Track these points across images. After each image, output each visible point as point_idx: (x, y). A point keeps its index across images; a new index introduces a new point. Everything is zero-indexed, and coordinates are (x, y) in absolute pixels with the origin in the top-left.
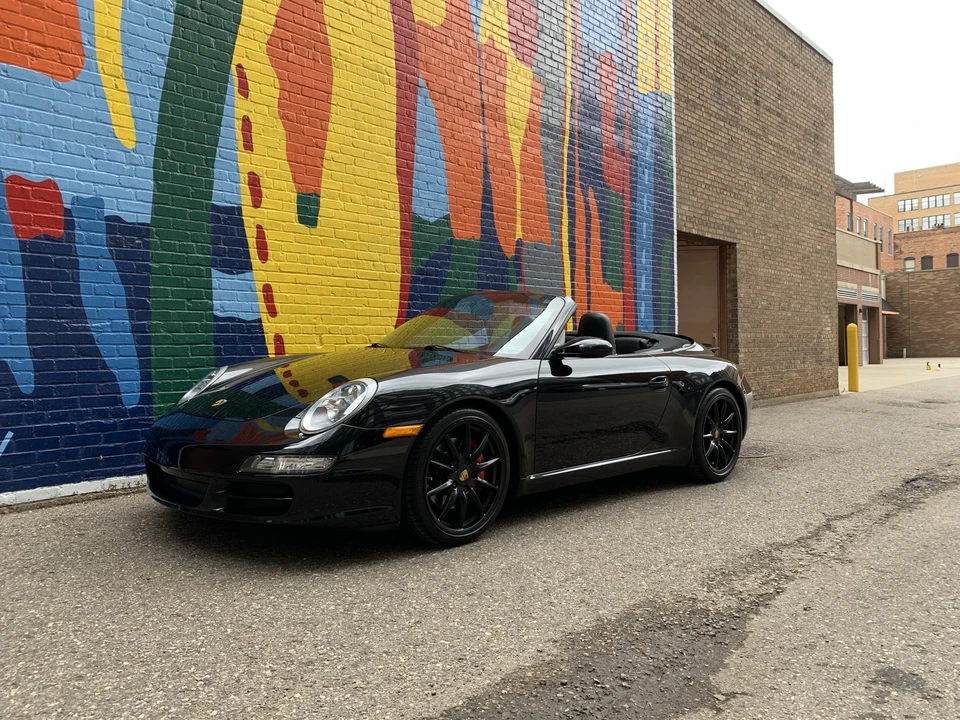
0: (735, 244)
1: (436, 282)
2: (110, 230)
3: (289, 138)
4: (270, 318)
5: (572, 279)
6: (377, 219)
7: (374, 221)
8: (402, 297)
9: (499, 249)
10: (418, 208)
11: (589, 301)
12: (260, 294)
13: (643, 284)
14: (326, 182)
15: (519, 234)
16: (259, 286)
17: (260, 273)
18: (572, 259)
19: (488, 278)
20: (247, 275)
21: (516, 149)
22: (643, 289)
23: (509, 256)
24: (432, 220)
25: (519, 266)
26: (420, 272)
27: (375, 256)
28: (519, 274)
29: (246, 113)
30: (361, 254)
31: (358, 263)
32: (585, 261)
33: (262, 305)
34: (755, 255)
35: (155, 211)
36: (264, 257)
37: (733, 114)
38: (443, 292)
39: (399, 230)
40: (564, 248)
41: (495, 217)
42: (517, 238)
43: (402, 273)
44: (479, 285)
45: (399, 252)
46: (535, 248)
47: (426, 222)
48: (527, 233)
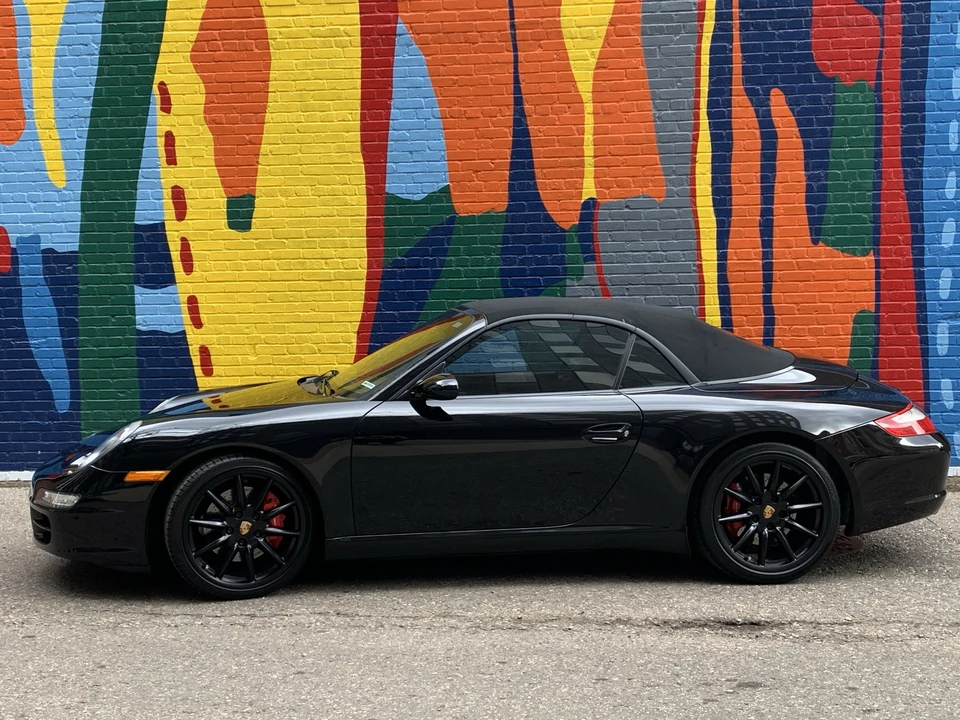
1: (425, 275)
2: (45, 261)
3: (216, 141)
4: (195, 329)
5: (723, 246)
6: (334, 210)
7: (325, 213)
8: (368, 298)
9: (546, 217)
10: (392, 186)
12: (184, 307)
14: (261, 180)
15: (589, 190)
16: (184, 298)
17: (185, 285)
18: (724, 213)
19: (522, 262)
20: (170, 289)
23: (565, 226)
24: (417, 198)
25: (589, 239)
26: (396, 264)
27: (326, 252)
28: (588, 249)
29: (168, 129)
30: (308, 253)
31: (304, 263)
33: (186, 317)
35: (83, 239)
36: (188, 268)
38: (436, 286)
39: (365, 217)
40: (699, 200)
41: (537, 175)
42: (585, 198)
43: (368, 268)
44: (503, 273)
45: (365, 244)
46: (627, 207)
47: (408, 201)
48: (609, 188)
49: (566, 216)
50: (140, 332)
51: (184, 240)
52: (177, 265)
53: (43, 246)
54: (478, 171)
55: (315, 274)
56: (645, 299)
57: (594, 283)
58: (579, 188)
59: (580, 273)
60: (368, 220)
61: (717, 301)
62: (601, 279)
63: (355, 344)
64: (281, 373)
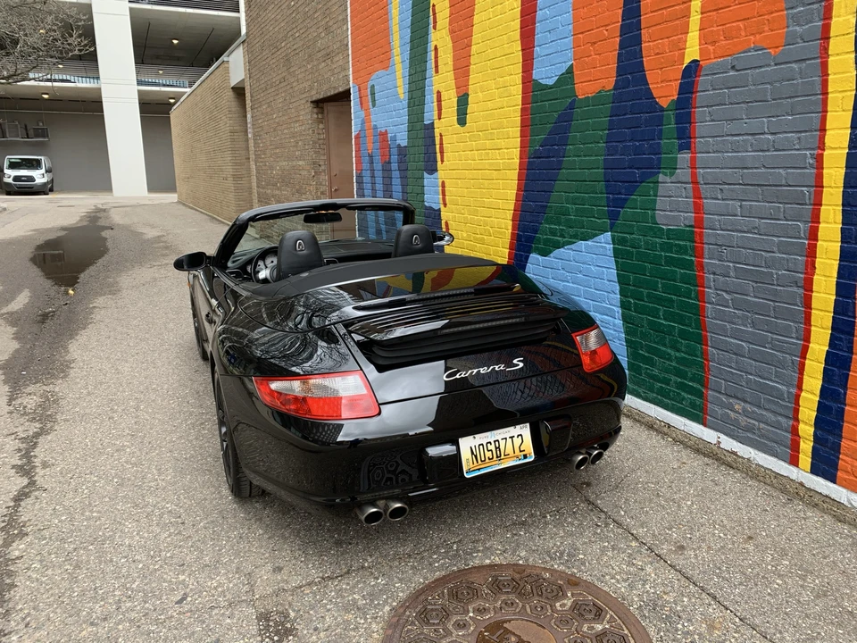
1: (553, 165)
2: (398, 153)
3: (454, 49)
4: (444, 208)
6: (505, 101)
8: (518, 187)
9: (647, 94)
10: (538, 74)
12: (440, 190)
14: (473, 78)
15: (692, 52)
16: (440, 183)
17: (442, 174)
19: (623, 151)
20: (436, 175)
23: (664, 103)
24: (551, 82)
26: (536, 154)
27: (499, 143)
28: (685, 134)
29: (436, 43)
33: (441, 197)
35: (408, 137)
36: (442, 158)
38: (559, 178)
39: (520, 107)
40: (833, 45)
41: (643, 39)
42: (687, 61)
43: (521, 158)
44: (606, 164)
45: (519, 134)
46: (733, 67)
47: (546, 87)
48: (713, 43)
49: (664, 90)
50: (427, 208)
51: (441, 135)
52: (438, 155)
53: (398, 142)
54: (595, 43)
55: (493, 164)
56: (741, 206)
57: (686, 180)
58: (681, 48)
59: (673, 166)
60: (522, 109)
61: (839, 218)
62: (694, 175)
63: (510, 231)
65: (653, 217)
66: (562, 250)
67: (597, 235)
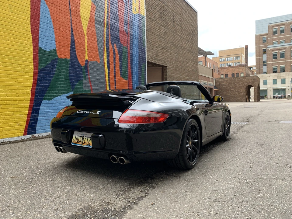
0: (166, 66)
1: (50, 74)
5: (109, 75)
6: (22, 48)
7: (19, 49)
8: (34, 79)
9: (78, 63)
10: (41, 45)
11: (115, 83)
13: (135, 78)
15: (87, 58)
18: (109, 68)
19: (74, 73)
21: (85, 28)
22: (135, 79)
23: (83, 66)
24: (48, 50)
25: (87, 70)
26: (42, 70)
27: (20, 62)
28: (87, 72)
30: (13, 62)
31: (12, 65)
32: (113, 69)
34: (173, 70)
37: (166, 25)
38: (53, 77)
40: (105, 64)
41: (76, 51)
42: (86, 59)
43: (34, 70)
44: (70, 76)
45: (33, 62)
46: (94, 63)
47: (45, 51)
48: (90, 58)
49: (83, 64)
54: (63, 47)
55: (16, 69)
57: (88, 81)
58: (85, 56)
59: (85, 78)
60: (33, 54)
62: (90, 80)
63: (30, 94)
64: (4, 103)
65: (82, 88)
66: (57, 97)
67: (69, 93)
